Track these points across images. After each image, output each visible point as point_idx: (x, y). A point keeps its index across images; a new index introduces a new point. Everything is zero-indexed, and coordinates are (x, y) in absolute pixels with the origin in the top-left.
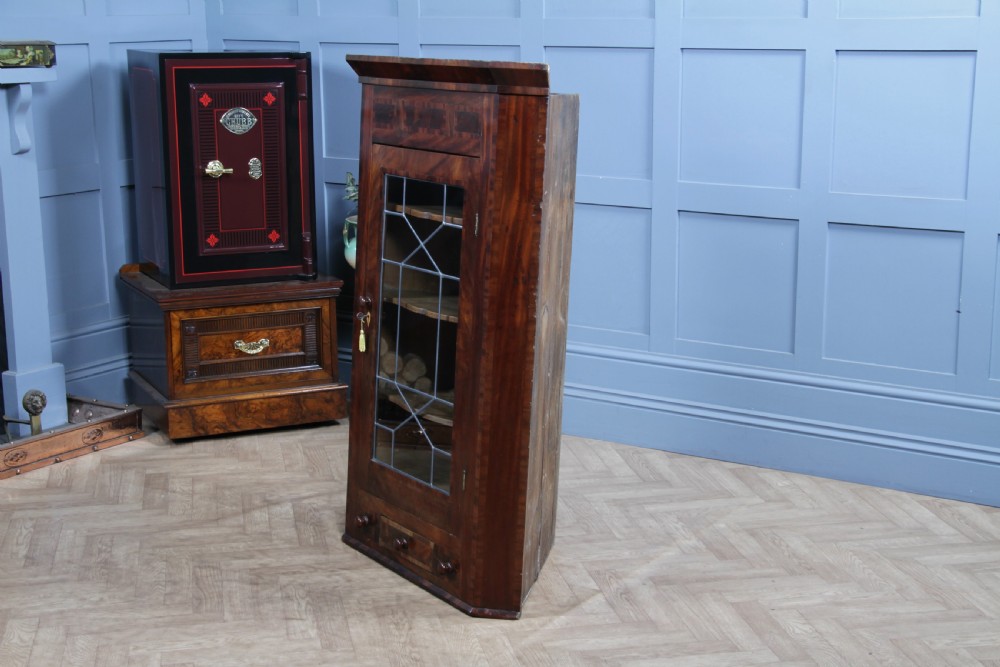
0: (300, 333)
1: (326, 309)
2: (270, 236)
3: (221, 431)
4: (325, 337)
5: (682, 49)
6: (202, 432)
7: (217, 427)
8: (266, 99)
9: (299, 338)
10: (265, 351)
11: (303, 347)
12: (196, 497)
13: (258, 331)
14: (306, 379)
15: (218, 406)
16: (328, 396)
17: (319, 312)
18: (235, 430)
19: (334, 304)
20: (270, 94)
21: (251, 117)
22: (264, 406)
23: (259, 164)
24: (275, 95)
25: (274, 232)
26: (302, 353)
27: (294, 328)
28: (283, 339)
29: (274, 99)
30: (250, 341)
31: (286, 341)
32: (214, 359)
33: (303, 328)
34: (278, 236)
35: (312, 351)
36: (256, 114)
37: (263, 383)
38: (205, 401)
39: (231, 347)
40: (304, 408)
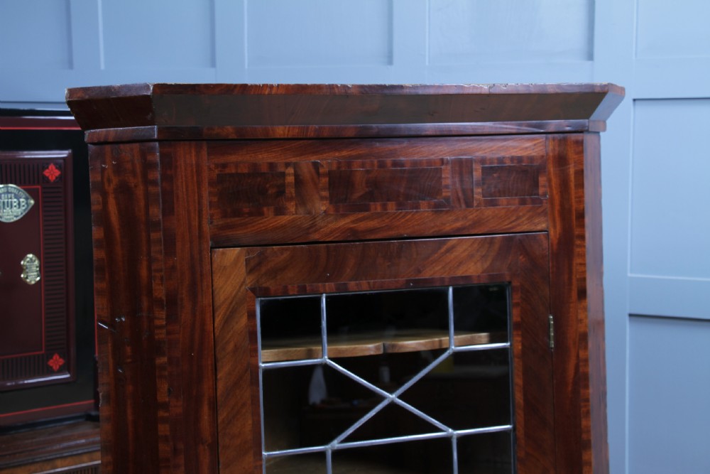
2: (51, 363)
5: (634, 100)
8: (46, 173)
20: (52, 166)
21: (27, 199)
23: (37, 263)
24: (59, 168)
25: (56, 357)
29: (57, 173)
36: (32, 194)
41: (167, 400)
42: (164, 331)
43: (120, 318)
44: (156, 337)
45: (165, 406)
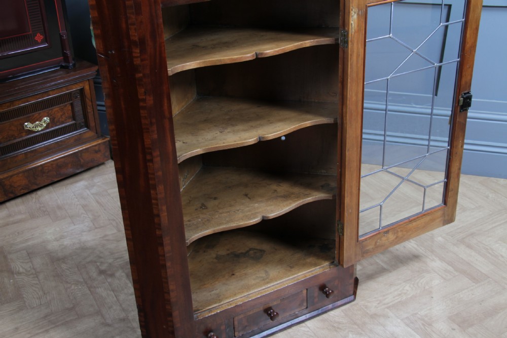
0: (70, 108)
1: (87, 87)
2: (36, 38)
3: (26, 191)
4: (88, 107)
6: (12, 196)
7: (22, 189)
9: (70, 112)
10: (47, 127)
11: (74, 118)
12: (41, 276)
13: (39, 114)
14: (79, 141)
15: (21, 175)
16: (97, 148)
17: (82, 91)
18: (36, 187)
19: (92, 83)
22: (54, 166)
26: (74, 122)
27: (66, 105)
28: (59, 115)
30: (35, 122)
31: (61, 115)
32: (9, 140)
33: (72, 105)
34: (42, 37)
35: (80, 119)
37: (50, 150)
38: (10, 174)
39: (22, 129)
40: (82, 161)
41: (144, 97)
42: (139, 59)
43: (111, 51)
44: (135, 63)
45: (144, 100)
